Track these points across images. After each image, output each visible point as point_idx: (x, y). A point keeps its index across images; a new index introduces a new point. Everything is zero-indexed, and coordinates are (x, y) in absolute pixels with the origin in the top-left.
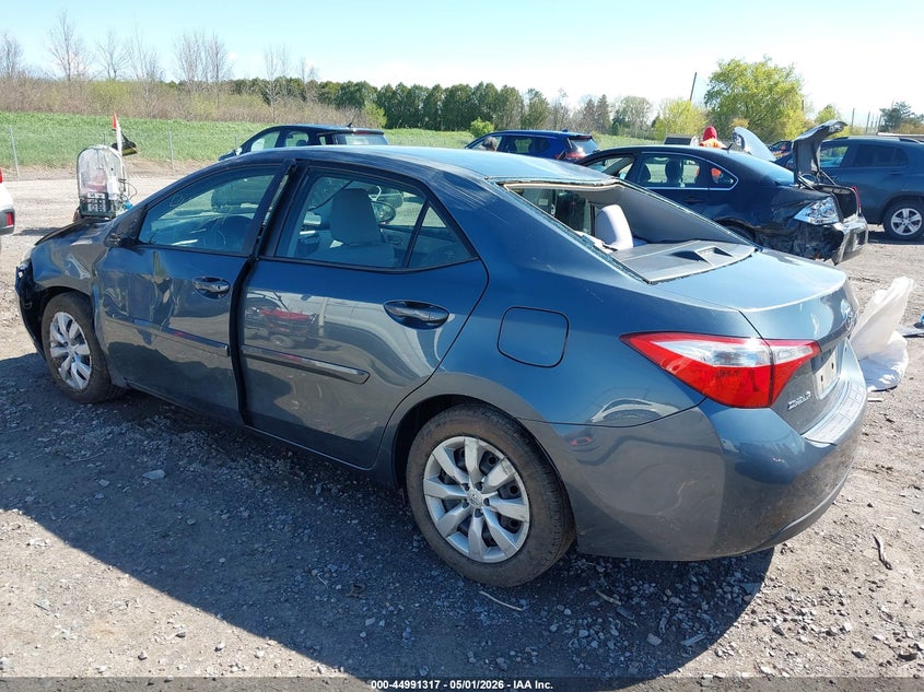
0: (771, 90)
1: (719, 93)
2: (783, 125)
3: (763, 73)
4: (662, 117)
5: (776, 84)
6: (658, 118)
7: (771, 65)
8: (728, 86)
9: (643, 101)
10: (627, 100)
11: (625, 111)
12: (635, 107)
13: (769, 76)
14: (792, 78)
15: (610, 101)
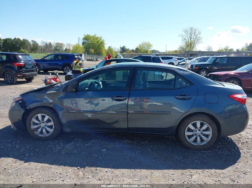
0: (98, 42)
1: (85, 43)
2: (102, 51)
3: (95, 38)
4: (67, 48)
5: (99, 41)
6: (66, 48)
7: (97, 36)
8: (87, 41)
9: (62, 44)
10: (57, 44)
11: (57, 47)
12: (60, 45)
13: (97, 39)
14: (102, 40)
15: (52, 43)
